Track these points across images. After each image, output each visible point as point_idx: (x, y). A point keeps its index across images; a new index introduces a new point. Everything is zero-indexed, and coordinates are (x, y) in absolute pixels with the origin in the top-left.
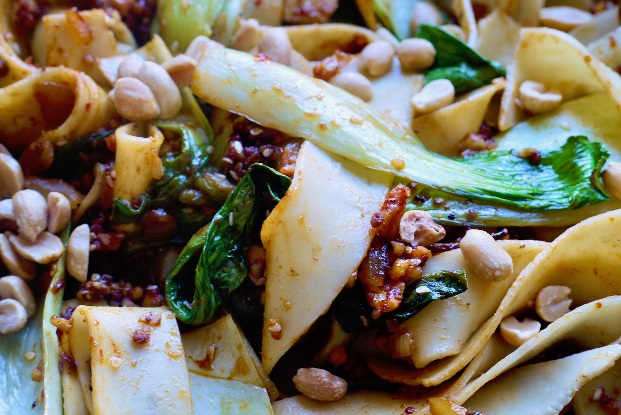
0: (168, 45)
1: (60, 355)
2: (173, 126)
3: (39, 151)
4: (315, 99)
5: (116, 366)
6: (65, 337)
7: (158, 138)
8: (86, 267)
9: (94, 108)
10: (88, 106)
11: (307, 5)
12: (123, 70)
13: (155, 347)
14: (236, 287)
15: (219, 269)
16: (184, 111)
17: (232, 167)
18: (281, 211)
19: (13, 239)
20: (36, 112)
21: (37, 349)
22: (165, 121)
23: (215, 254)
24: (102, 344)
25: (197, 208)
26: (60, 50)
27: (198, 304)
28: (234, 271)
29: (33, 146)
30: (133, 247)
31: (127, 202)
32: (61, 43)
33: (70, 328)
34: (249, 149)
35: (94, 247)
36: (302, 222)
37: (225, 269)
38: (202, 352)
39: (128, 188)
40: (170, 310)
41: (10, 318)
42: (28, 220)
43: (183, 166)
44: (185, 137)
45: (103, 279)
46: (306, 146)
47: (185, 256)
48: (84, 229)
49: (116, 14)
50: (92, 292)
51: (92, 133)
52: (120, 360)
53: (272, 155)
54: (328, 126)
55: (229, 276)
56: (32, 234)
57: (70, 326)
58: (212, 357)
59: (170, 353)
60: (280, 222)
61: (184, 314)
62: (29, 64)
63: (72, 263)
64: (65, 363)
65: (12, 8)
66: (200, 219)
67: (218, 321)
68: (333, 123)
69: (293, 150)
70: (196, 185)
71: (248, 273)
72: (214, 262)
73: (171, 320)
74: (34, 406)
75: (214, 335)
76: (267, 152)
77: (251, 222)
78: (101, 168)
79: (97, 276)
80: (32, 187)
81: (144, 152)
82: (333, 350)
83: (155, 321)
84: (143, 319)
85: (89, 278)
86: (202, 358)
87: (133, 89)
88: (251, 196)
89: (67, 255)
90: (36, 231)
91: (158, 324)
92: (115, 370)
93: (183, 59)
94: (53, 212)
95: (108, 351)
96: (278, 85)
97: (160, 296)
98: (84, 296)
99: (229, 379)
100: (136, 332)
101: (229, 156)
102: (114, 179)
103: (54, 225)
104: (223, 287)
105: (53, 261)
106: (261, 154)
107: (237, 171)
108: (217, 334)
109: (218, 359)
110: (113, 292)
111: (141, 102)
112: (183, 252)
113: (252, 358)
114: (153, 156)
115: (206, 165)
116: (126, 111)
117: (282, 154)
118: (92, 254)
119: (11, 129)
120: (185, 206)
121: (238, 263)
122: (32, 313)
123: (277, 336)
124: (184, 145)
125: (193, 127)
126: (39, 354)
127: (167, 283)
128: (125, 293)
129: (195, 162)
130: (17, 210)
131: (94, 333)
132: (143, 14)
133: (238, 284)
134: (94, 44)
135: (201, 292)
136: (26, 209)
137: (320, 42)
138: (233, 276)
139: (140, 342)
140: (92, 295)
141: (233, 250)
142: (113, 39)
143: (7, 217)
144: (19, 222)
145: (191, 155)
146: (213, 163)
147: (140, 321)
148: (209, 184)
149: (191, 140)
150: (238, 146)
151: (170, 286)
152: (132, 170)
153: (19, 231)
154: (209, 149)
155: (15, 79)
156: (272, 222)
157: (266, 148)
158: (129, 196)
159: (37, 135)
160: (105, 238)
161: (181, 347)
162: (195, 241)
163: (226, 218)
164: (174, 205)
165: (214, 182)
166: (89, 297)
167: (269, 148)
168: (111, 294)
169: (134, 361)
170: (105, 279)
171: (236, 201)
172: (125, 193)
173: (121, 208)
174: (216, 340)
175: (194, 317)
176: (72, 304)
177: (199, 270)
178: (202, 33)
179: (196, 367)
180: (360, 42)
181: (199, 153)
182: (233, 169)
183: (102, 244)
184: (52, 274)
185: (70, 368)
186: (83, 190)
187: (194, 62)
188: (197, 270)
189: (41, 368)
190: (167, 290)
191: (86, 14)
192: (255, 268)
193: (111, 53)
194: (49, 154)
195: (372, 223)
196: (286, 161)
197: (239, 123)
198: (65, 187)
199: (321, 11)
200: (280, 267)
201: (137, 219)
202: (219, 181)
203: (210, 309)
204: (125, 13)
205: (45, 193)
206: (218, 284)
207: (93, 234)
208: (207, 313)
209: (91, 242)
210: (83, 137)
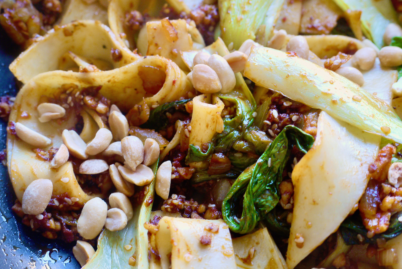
0: (227, 45)
1: (149, 249)
2: (231, 97)
3: (140, 111)
4: (329, 83)
5: (188, 260)
6: (153, 237)
7: (220, 106)
8: (168, 189)
9: (178, 83)
10: (174, 82)
11: (316, 23)
12: (198, 59)
13: (214, 248)
14: (271, 209)
15: (259, 196)
16: (238, 88)
17: (270, 127)
18: (308, 159)
19: (120, 168)
20: (139, 85)
21: (133, 243)
22: (224, 94)
23: (257, 186)
24: (179, 245)
25: (244, 153)
26: (156, 45)
27: (245, 219)
28: (270, 198)
29: (136, 107)
30: (200, 178)
31: (198, 147)
32: (157, 40)
33: (157, 232)
34: (282, 115)
35: (174, 176)
36: (322, 167)
37: (264, 196)
38: (245, 252)
39: (199, 138)
40: (225, 222)
41: (116, 221)
42: (131, 156)
43: (237, 125)
44: (239, 105)
45: (179, 198)
46: (323, 115)
47: (236, 186)
48: (168, 165)
49: (193, 23)
50: (172, 207)
51: (175, 100)
52: (191, 256)
53: (297, 120)
54: (338, 101)
55: (267, 202)
56: (133, 166)
57: (157, 230)
58: (252, 257)
59: (225, 253)
60: (307, 167)
61: (234, 227)
62: (135, 53)
63: (159, 186)
64: (152, 255)
65: (125, 17)
66: (246, 160)
67: (258, 232)
68: (341, 99)
69: (314, 117)
70: (245, 139)
71: (280, 200)
72: (257, 191)
73: (226, 230)
75: (254, 241)
76: (294, 118)
77: (284, 166)
78: (180, 124)
79: (175, 196)
80: (134, 134)
81: (212, 114)
82: (337, 257)
83: (215, 229)
84: (207, 228)
85: (170, 197)
86: (245, 256)
87: (205, 72)
88: (284, 147)
89: (156, 181)
90: (136, 163)
91: (217, 232)
92: (187, 263)
93: (237, 54)
94: (148, 152)
95: (183, 250)
96: (303, 73)
97: (217, 212)
98: (166, 209)
100: (202, 238)
101: (268, 120)
102: (190, 132)
103: (148, 160)
104: (262, 209)
105: (147, 184)
106: (291, 119)
107: (273, 130)
108: (256, 241)
109: (256, 258)
110: (185, 207)
111: (210, 81)
112: (235, 183)
113: (280, 260)
114: (217, 117)
115: (252, 125)
116: (199, 86)
117: (305, 120)
118: (173, 181)
119: (122, 96)
120: (237, 152)
121: (273, 193)
122: (130, 218)
123: (300, 246)
124: (238, 111)
125: (244, 98)
126: (134, 247)
127: (223, 204)
128: (193, 208)
129: (245, 122)
130: (124, 149)
131: (174, 237)
132: (210, 25)
133: (272, 207)
134: (178, 42)
135: (247, 211)
136: (130, 148)
137: (325, 47)
138: (269, 202)
139: (204, 244)
140: (171, 209)
141: (271, 184)
142: (191, 39)
143: (117, 153)
144: (125, 157)
145: (242, 118)
146: (256, 123)
147: (205, 229)
148: (254, 138)
149: (243, 108)
150: (275, 113)
151: (225, 206)
152: (203, 126)
153: (125, 163)
154: (254, 114)
155: (126, 63)
156: (302, 167)
157: (294, 115)
158: (200, 144)
159: (139, 100)
160: (182, 171)
161: (232, 249)
162: (244, 176)
163: (266, 162)
164: (230, 151)
165: (258, 137)
166: (169, 210)
167: (296, 115)
168: (184, 209)
169: (200, 257)
170: (181, 198)
171: (274, 151)
172: (197, 141)
173: (195, 151)
174: (255, 244)
175: (241, 228)
176: (158, 214)
177: (247, 197)
178: (249, 37)
179: (241, 263)
180: (352, 48)
181: (248, 117)
182: (271, 129)
183: (180, 175)
184: (145, 193)
185: (156, 258)
186: (168, 138)
187: (245, 56)
188: (245, 196)
189: (135, 257)
190: (223, 209)
191: (174, 22)
192: (285, 197)
193: (189, 49)
194: (146, 114)
195: (369, 170)
196: (309, 124)
197: (276, 98)
198: (156, 135)
199: (326, 27)
200: (305, 198)
201: (205, 159)
202: (260, 136)
203: (253, 224)
204: (198, 22)
205: (143, 139)
206: (258, 206)
207: (174, 167)
208: (250, 226)
209: (173, 173)
210: (169, 103)
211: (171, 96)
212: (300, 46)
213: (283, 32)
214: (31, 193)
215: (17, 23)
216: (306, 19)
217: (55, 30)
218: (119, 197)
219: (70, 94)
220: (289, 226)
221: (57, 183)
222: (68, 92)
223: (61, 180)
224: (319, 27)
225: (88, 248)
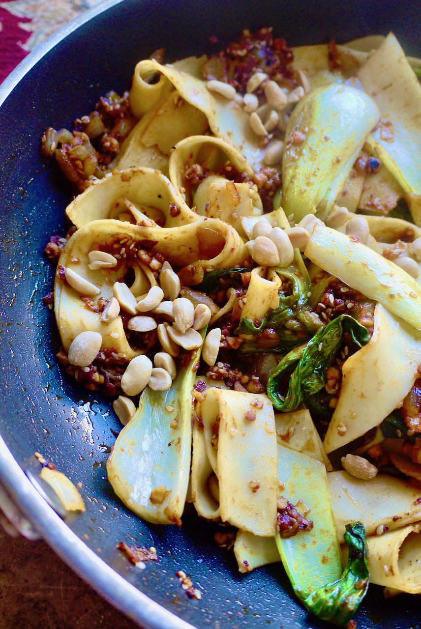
0: (287, 216)
1: (192, 415)
2: (288, 274)
3: (193, 272)
4: (389, 276)
5: (233, 435)
6: (198, 404)
7: (277, 282)
8: (216, 357)
9: (236, 251)
10: (233, 250)
11: (376, 201)
12: (259, 229)
13: (258, 424)
14: (315, 392)
15: (305, 377)
16: (295, 263)
17: (324, 310)
18: (363, 354)
19: (169, 328)
20: (195, 247)
21: (175, 405)
22: (281, 268)
23: (306, 368)
24: (227, 419)
25: (294, 332)
26: (218, 207)
27: (290, 399)
28: (316, 381)
29: (190, 267)
30: (247, 349)
31: (251, 321)
32: (219, 202)
33: (204, 400)
34: (338, 301)
35: (222, 345)
36: (375, 363)
37: (310, 378)
38: (284, 430)
39: (254, 312)
40: (269, 398)
41: (160, 382)
42: (183, 320)
43: (292, 304)
44: (296, 284)
45: (225, 367)
46: (379, 308)
47: (283, 363)
48: (216, 333)
49: (255, 187)
50: (217, 375)
51: (231, 267)
52: (237, 431)
53: (352, 308)
54: (396, 296)
55: (312, 384)
56: (183, 329)
57: (204, 398)
58: (291, 435)
59: (267, 430)
60: (361, 361)
61: (279, 405)
62: (193, 211)
63: (207, 353)
64: (196, 422)
65: (185, 170)
66: (295, 339)
67: (299, 412)
68: (399, 294)
69: (370, 308)
70: (298, 318)
71: (325, 384)
72: (304, 373)
73: (269, 406)
74: (169, 445)
75: (295, 420)
76: (350, 305)
77: (334, 352)
78: (234, 292)
79: (221, 364)
80: (186, 296)
81: (270, 291)
82: (373, 447)
83: (260, 406)
84: (253, 403)
85: (216, 365)
86: (284, 433)
87: (267, 245)
88: (338, 335)
89: (204, 346)
90: (186, 327)
91: (261, 408)
92: (232, 437)
93: (299, 229)
94: (199, 317)
95: (230, 424)
96: (365, 261)
97: (260, 385)
98: (211, 376)
99: (301, 452)
100: (248, 413)
101: (323, 303)
102: (244, 304)
103: (199, 325)
104: (306, 390)
105: (196, 349)
106: (346, 305)
107: (327, 314)
108: (297, 420)
109: (295, 436)
110: (230, 376)
111: (270, 255)
112: (283, 361)
113: (318, 441)
114: (274, 294)
115: (305, 305)
116: (258, 259)
117: (361, 310)
118: (221, 349)
119: (175, 252)
120: (287, 329)
121: (320, 377)
122: (173, 379)
123: (342, 434)
124: (295, 290)
125: (300, 275)
126: (176, 410)
127: (269, 380)
128: (237, 378)
129: (300, 302)
130: (175, 310)
131: (223, 410)
132: (270, 189)
133: (317, 391)
134: (240, 206)
135: (293, 392)
136: (182, 312)
137: (382, 229)
138: (314, 385)
139: (249, 419)
140: (216, 376)
141: (319, 368)
142: (252, 204)
143: (168, 314)
144: (176, 319)
145: (298, 297)
146: (312, 305)
147: (251, 404)
148: (307, 319)
149: (299, 287)
150: (331, 298)
151: (271, 382)
152: (259, 301)
153: (173, 323)
154: (309, 294)
155: (188, 222)
156: (356, 360)
157: (350, 302)
158: (254, 317)
159: (191, 260)
160: (231, 340)
161: (274, 427)
162: (292, 356)
163: (317, 345)
164: (281, 328)
165: (311, 318)
166: (214, 377)
167: (352, 303)
168: (228, 377)
169: (244, 432)
170: (227, 367)
171: (326, 336)
172: (251, 314)
173: (247, 325)
174: (295, 423)
175: (285, 407)
176: (202, 379)
177: (294, 378)
178: (310, 212)
179: (280, 439)
180: (409, 233)
181: (303, 297)
182: (324, 312)
183: (228, 344)
184: (193, 358)
185: (199, 426)
186: (220, 304)
187: (307, 233)
188: (292, 376)
189: (178, 419)
190: (268, 385)
191: (237, 185)
192: (331, 382)
193: (250, 214)
194: (200, 277)
195: (418, 370)
196: (364, 315)
197: (334, 282)
198: (208, 300)
199: (386, 207)
200: (354, 390)
201: (255, 333)
202: (313, 318)
203: (296, 404)
204: (260, 186)
205: (195, 303)
206: (303, 387)
207: (223, 336)
208: (293, 406)
209: (221, 341)
210: (225, 269)
211: (227, 263)
212: (362, 229)
213: (345, 210)
214: (80, 345)
215: (73, 160)
216: (367, 195)
217: (113, 174)
218: (164, 357)
219: (124, 245)
220: (332, 411)
221: (106, 337)
222: (122, 242)
223: (111, 335)
224: (378, 205)
225: (129, 404)
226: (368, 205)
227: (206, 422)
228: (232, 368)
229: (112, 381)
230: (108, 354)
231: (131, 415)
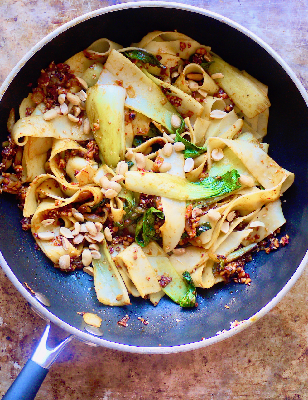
1: (115, 265)
2: (122, 196)
3: (85, 209)
5: (133, 268)
7: (121, 204)
8: (112, 238)
10: (98, 197)
11: (140, 130)
13: (139, 258)
14: (153, 236)
19: (89, 236)
21: (106, 260)
26: (82, 181)
28: (151, 232)
31: (119, 223)
33: (117, 260)
34: (146, 201)
35: (112, 233)
37: (149, 232)
41: (96, 256)
43: (130, 209)
46: (162, 199)
48: (107, 229)
51: (100, 204)
52: (133, 266)
53: (153, 201)
56: (94, 234)
58: (151, 252)
60: (165, 228)
63: (108, 238)
64: (117, 267)
67: (150, 244)
68: (167, 190)
69: (159, 200)
70: (135, 212)
71: (155, 232)
72: (146, 231)
73: (139, 248)
74: (112, 277)
80: (88, 221)
81: (120, 211)
83: (136, 250)
85: (113, 240)
86: (148, 252)
87: (110, 193)
89: (106, 237)
95: (130, 266)
99: (157, 256)
100: (134, 255)
101: (142, 204)
102: (113, 217)
103: (100, 231)
104: (150, 236)
105: (104, 240)
106: (150, 201)
107: (144, 206)
109: (153, 252)
110: (120, 241)
111: (113, 194)
112: (137, 230)
113: (162, 251)
114: (122, 211)
115: (136, 207)
117: (156, 202)
122: (101, 253)
124: (129, 204)
126: (107, 263)
130: (88, 229)
134: (90, 175)
135: (146, 241)
138: (152, 234)
143: (85, 231)
144: (90, 232)
147: (133, 251)
151: (136, 239)
153: (90, 234)
154: (134, 200)
158: (119, 221)
160: (114, 229)
161: (145, 255)
163: (146, 221)
164: (130, 218)
167: (152, 199)
169: (136, 264)
171: (148, 218)
172: (117, 221)
173: (118, 225)
174: (151, 248)
176: (110, 247)
179: (148, 255)
183: (114, 231)
184: (104, 243)
185: (119, 267)
186: (103, 216)
188: (143, 234)
189: (110, 267)
192: (157, 231)
194: (89, 210)
196: (158, 204)
197: (141, 195)
198: (97, 217)
206: (148, 236)
207: (110, 229)
208: (147, 244)
209: (111, 231)
210: (98, 204)
211: (98, 202)
214: (63, 263)
215: (11, 189)
216: (135, 129)
217: (31, 186)
218: (92, 246)
219: (53, 213)
220: (162, 238)
221: (70, 254)
222: (52, 212)
223: (71, 253)
224: (142, 132)
225: (89, 268)
226: (138, 133)
227: (121, 265)
228: (119, 237)
229: (79, 265)
230: (73, 258)
231: (93, 272)
